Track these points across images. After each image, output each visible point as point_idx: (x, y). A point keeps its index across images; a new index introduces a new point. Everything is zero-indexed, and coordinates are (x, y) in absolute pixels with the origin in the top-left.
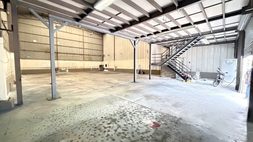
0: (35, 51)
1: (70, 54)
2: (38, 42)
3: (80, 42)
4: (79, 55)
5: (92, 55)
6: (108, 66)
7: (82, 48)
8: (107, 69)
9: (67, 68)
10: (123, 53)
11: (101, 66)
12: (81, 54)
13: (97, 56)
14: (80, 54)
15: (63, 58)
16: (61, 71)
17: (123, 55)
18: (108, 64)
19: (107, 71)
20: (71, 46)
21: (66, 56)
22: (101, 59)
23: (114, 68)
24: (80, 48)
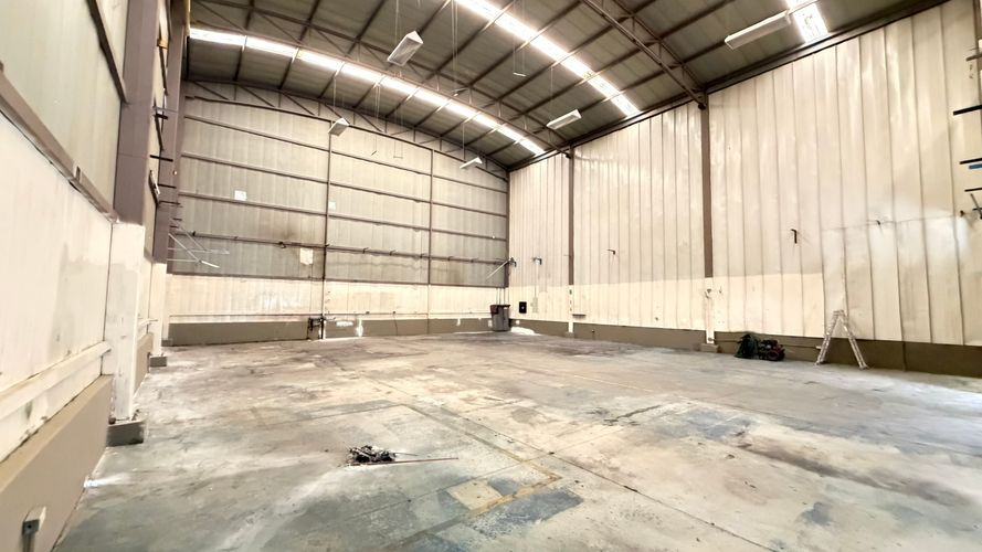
0: (235, 239)
1: (376, 253)
2: (251, 201)
3: (417, 201)
4: (410, 259)
5: (462, 257)
6: (535, 310)
7: (426, 229)
8: (525, 324)
9: (361, 319)
10: (624, 246)
11: (498, 310)
12: (421, 257)
13: (484, 265)
14: (413, 256)
15: (344, 273)
16: (336, 331)
18: (536, 300)
19: (529, 332)
20: (381, 220)
21: (360, 264)
22: (500, 280)
23: (571, 321)
24: (416, 229)
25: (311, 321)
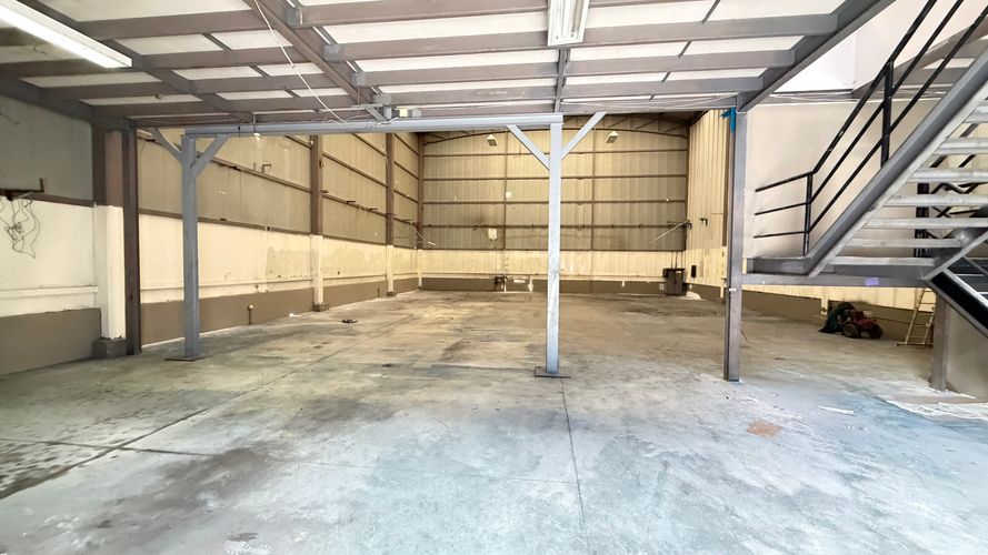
1: (542, 227)
3: (581, 178)
4: (573, 230)
5: (628, 224)
6: (702, 275)
7: (588, 202)
8: (698, 289)
9: (532, 278)
12: (584, 227)
14: (576, 227)
15: (518, 243)
16: (512, 286)
18: (702, 263)
19: (696, 297)
21: (531, 236)
23: (722, 286)
24: (579, 203)
25: (496, 278)
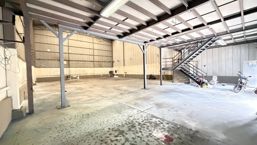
0: (49, 60)
1: (81, 61)
2: (51, 51)
3: (90, 49)
4: (89, 62)
5: (101, 61)
6: (118, 72)
7: (92, 55)
8: (117, 75)
9: (78, 75)
10: (133, 58)
11: (111, 72)
12: (92, 61)
13: (107, 63)
14: (90, 61)
15: (74, 65)
16: (73, 78)
17: (133, 60)
18: (118, 70)
19: (117, 77)
20: (82, 54)
21: (77, 64)
22: (111, 66)
23: (124, 74)
24: (90, 55)
25: (67, 76)
